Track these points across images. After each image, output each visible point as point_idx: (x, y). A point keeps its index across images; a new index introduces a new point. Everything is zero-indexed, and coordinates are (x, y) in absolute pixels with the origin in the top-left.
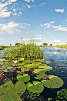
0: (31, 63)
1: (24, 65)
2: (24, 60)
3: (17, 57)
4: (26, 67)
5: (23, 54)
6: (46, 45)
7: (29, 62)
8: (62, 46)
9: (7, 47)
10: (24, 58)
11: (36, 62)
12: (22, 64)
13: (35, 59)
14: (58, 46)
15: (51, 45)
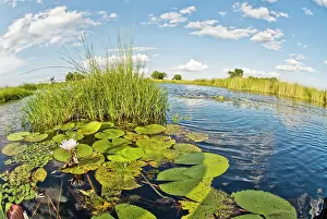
0: (133, 145)
1: (105, 155)
2: (101, 130)
3: (73, 119)
4: (120, 165)
5: (95, 107)
6: (161, 76)
7: (122, 141)
8: (213, 82)
9: (42, 86)
10: (99, 121)
11: (149, 136)
12: (98, 149)
13: (142, 125)
14: (202, 82)
15: (178, 78)
